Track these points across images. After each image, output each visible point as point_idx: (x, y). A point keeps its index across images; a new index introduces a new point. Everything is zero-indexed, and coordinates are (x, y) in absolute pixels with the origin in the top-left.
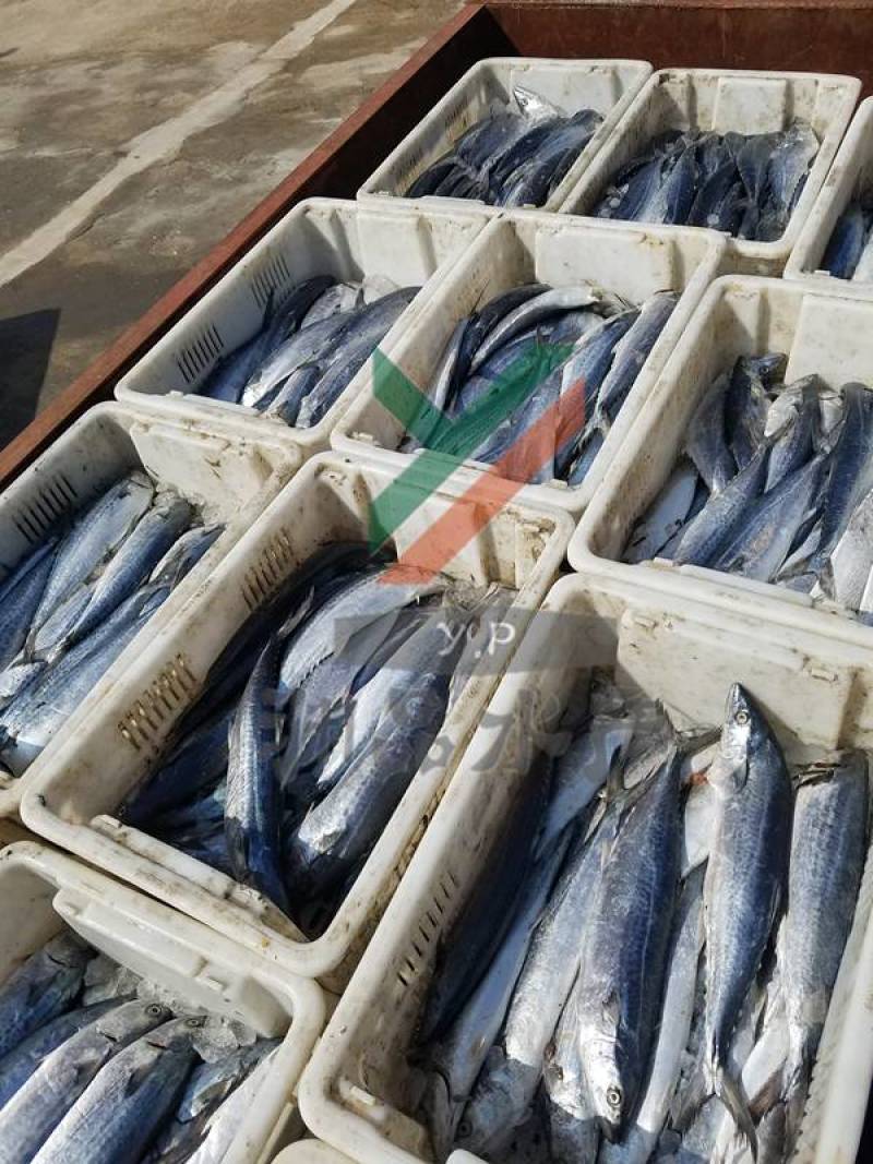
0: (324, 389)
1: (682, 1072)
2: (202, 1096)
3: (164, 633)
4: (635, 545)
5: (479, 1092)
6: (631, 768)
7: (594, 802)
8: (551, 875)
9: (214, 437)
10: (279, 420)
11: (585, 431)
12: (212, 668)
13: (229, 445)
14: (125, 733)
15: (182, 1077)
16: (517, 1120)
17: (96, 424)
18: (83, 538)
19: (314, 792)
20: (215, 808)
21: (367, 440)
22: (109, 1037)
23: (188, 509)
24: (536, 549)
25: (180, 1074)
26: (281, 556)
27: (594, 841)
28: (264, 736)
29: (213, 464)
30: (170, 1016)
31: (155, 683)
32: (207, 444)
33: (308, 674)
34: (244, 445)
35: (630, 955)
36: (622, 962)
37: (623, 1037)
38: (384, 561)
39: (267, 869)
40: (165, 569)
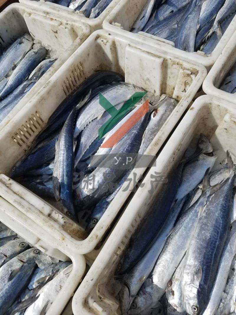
0: (101, 5)
1: (221, 300)
2: (38, 281)
3: (30, 102)
4: (226, 84)
5: (140, 294)
6: (213, 177)
7: (196, 189)
8: (177, 215)
9: (56, 20)
10: (82, 15)
11: (209, 32)
12: (50, 117)
13: (61, 24)
14: (15, 140)
15: (31, 273)
16: (153, 305)
17: (11, 12)
18: (5, 59)
19: (86, 170)
20: (49, 171)
21: (118, 26)
22: (5, 255)
23: (45, 51)
24: (187, 82)
25: (30, 272)
26: (79, 74)
27: (196, 206)
28: (69, 147)
29: (55, 32)
30: (28, 247)
31: (27, 122)
32: (52, 23)
33: (87, 125)
34: (67, 24)
35: (208, 255)
36: (204, 258)
37: (202, 287)
38: (120, 81)
39: (67, 199)
40: (34, 74)
